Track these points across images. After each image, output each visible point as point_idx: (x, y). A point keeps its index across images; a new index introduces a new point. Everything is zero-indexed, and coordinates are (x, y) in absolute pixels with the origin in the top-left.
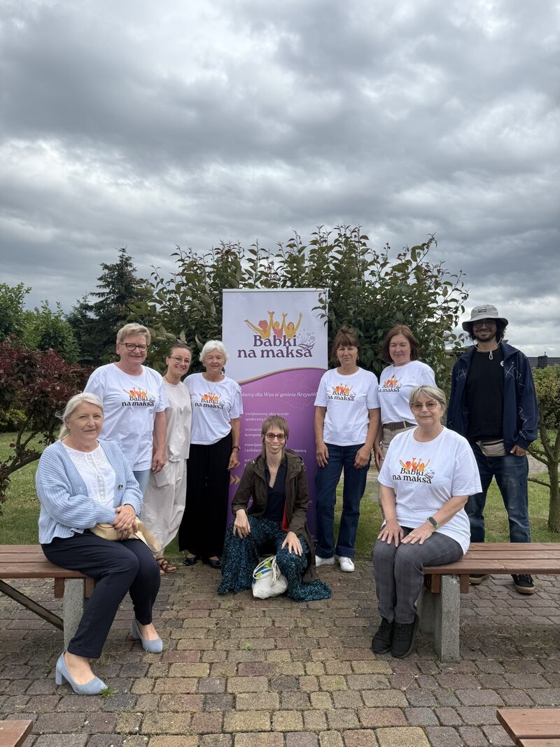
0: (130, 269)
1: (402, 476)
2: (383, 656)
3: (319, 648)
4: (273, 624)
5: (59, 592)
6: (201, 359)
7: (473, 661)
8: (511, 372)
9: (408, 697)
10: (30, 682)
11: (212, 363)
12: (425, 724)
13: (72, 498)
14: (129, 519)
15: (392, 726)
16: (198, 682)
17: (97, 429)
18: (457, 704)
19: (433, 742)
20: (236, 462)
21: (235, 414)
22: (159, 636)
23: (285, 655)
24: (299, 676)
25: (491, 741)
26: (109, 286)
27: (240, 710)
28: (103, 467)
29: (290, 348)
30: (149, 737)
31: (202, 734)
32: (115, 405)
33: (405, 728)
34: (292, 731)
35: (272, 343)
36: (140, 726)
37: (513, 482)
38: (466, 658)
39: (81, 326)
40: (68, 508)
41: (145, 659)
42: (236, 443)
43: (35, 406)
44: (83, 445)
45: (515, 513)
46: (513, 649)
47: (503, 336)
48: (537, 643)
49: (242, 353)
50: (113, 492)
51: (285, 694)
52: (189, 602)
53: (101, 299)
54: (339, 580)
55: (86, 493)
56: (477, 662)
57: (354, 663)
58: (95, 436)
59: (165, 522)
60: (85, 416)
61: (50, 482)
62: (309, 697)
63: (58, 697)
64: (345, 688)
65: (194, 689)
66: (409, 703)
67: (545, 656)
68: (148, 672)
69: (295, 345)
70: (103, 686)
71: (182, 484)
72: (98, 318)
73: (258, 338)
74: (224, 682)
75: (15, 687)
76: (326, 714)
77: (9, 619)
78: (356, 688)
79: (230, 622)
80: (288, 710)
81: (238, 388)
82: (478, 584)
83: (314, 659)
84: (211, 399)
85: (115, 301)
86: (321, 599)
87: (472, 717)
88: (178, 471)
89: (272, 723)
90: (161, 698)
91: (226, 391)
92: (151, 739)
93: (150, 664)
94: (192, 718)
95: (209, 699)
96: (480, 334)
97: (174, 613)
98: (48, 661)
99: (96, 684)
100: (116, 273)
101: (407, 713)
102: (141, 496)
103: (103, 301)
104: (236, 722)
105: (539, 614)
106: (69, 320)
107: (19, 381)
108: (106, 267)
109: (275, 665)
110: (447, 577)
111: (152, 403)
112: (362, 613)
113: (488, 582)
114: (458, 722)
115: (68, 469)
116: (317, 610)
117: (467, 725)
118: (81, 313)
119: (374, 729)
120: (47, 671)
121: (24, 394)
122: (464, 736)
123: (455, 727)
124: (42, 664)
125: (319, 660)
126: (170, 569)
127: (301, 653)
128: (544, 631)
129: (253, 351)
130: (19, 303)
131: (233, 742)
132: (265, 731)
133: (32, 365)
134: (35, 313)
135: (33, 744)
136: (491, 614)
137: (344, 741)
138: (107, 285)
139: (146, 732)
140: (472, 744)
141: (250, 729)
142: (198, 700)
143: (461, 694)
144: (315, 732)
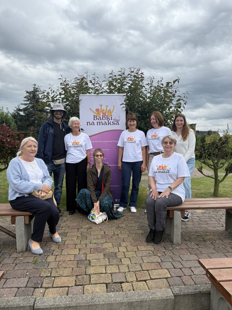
0: (38, 93)
1: (158, 171)
2: (150, 244)
3: (124, 242)
4: (105, 233)
5: (13, 222)
7: (186, 244)
9: (161, 258)
10: (2, 259)
12: (168, 268)
15: (155, 269)
16: (75, 256)
17: (34, 152)
18: (180, 260)
23: (110, 245)
24: (116, 252)
25: (194, 273)
27: (93, 266)
29: (110, 121)
31: (77, 276)
33: (160, 270)
34: (114, 273)
35: (102, 119)
36: (51, 274)
38: (183, 243)
39: (17, 118)
41: (51, 249)
42: (89, 161)
44: (29, 159)
46: (201, 239)
48: (211, 237)
49: (89, 123)
51: (111, 259)
52: (69, 226)
53: (26, 106)
54: (131, 216)
56: (188, 245)
57: (138, 247)
60: (30, 146)
61: (13, 174)
62: (121, 260)
63: (15, 264)
64: (135, 256)
65: (73, 259)
66: (161, 261)
67: (214, 242)
68: (53, 253)
69: (111, 119)
72: (24, 115)
73: (95, 116)
74: (85, 255)
76: (128, 266)
78: (140, 256)
79: (87, 233)
80: (112, 265)
83: (122, 246)
84: (76, 143)
85: (31, 107)
87: (187, 265)
89: (106, 270)
90: (59, 263)
92: (56, 279)
93: (54, 250)
94: (72, 270)
95: (79, 262)
97: (63, 231)
98: (10, 251)
100: (32, 95)
101: (161, 264)
104: (91, 270)
105: (211, 226)
106: (12, 115)
108: (27, 92)
109: (106, 249)
110: (176, 211)
112: (141, 228)
114: (181, 267)
116: (122, 227)
117: (185, 268)
118: (17, 113)
119: (148, 270)
120: (10, 254)
122: (184, 272)
123: (180, 269)
124: (7, 252)
125: (124, 246)
127: (116, 244)
128: (214, 233)
129: (93, 122)
131: (90, 278)
132: (103, 273)
135: (5, 283)
136: (193, 227)
137: (136, 275)
138: (28, 100)
139: (53, 276)
140: (187, 275)
141: (97, 273)
142: (75, 263)
143: (182, 256)
144: (124, 273)
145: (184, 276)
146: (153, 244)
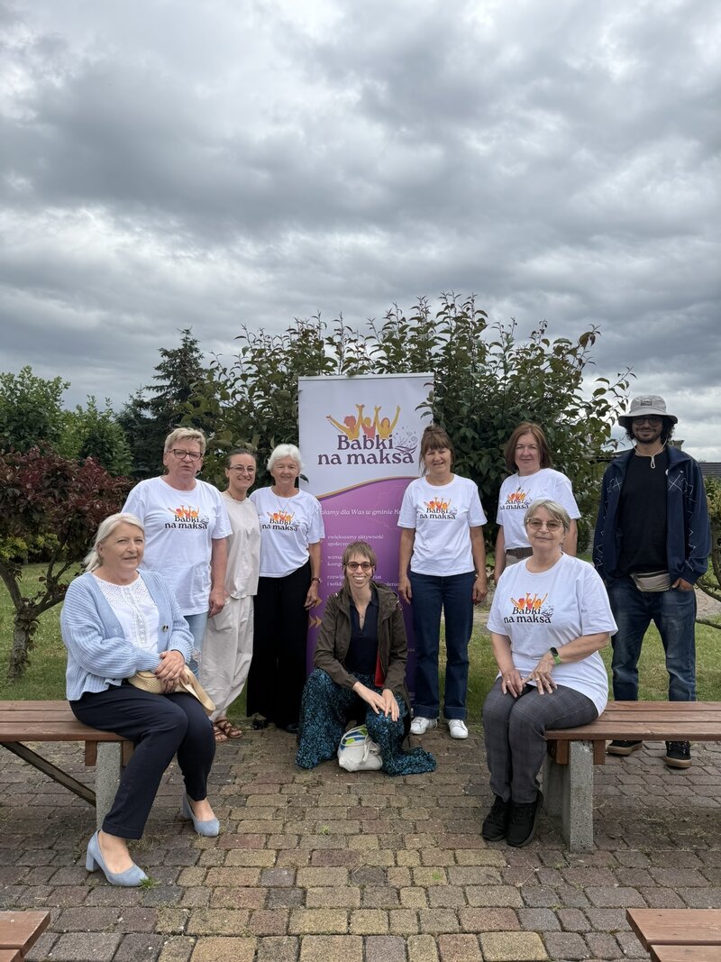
0: (195, 355)
1: (515, 617)
2: (496, 844)
3: (415, 833)
4: (360, 803)
5: (91, 759)
6: (269, 467)
7: (612, 852)
8: (677, 483)
9: (524, 895)
10: (54, 870)
11: (283, 473)
12: (543, 929)
13: (105, 641)
14: (176, 667)
15: (501, 931)
16: (261, 873)
17: (136, 557)
18: (586, 905)
19: (551, 951)
20: (315, 598)
21: (313, 537)
22: (216, 816)
23: (372, 841)
24: (388, 867)
25: (625, 951)
26: (169, 377)
27: (311, 908)
28: (143, 603)
29: (385, 452)
30: (197, 939)
31: (262, 936)
32: (157, 528)
33: (516, 933)
34: (373, 935)
35: (362, 446)
36: (186, 925)
37: (675, 624)
38: (603, 847)
39: (134, 427)
40: (101, 654)
41: (196, 844)
42: (316, 574)
43: (69, 529)
44: (120, 578)
45: (675, 663)
46: (664, 837)
47: (670, 436)
48: (696, 830)
49: (324, 459)
50: (156, 635)
51: (368, 889)
52: (256, 775)
53: (160, 394)
54: (448, 749)
55: (122, 635)
56: (616, 854)
57: (459, 852)
58: (135, 566)
59: (226, 675)
60: (125, 540)
61: (78, 622)
62: (399, 894)
63: (88, 888)
64: (445, 883)
65: (255, 881)
66: (525, 903)
67: (705, 847)
68: (199, 859)
69: (391, 447)
70: (142, 876)
71: (248, 626)
72: (155, 418)
73: (343, 439)
74: (292, 873)
75: (35, 876)
76: (418, 915)
77: (32, 793)
78: (459, 883)
79: (305, 800)
80: (370, 908)
81: (318, 505)
82: (627, 756)
83: (408, 846)
84: (282, 518)
85: (176, 397)
86: (422, 772)
87: (604, 921)
88: (243, 610)
89: (349, 924)
90: (213, 891)
91: (302, 508)
92: (199, 941)
93: (203, 850)
94: (250, 916)
95: (272, 894)
96: (640, 434)
97: (237, 788)
98: (78, 845)
99: (134, 874)
100: (178, 360)
101: (521, 915)
102: (192, 640)
103: (162, 396)
104: (305, 921)
105: (703, 793)
106: (120, 421)
107: (50, 498)
108: (166, 353)
109: (357, 853)
110: (576, 743)
111: (204, 525)
112: (473, 790)
113: (640, 753)
114: (585, 926)
115: (99, 607)
116: (417, 786)
117: (597, 931)
118: (135, 412)
119: (477, 933)
120: (76, 857)
121: (57, 515)
122: (591, 944)
123: (582, 934)
124: (70, 848)
125: (414, 848)
126: (234, 733)
127: (392, 838)
128: (708, 816)
129: (337, 455)
130: (56, 400)
131: (300, 946)
132: (339, 934)
133: (66, 478)
134: (77, 412)
135: (54, 944)
136: (640, 794)
137: (438, 947)
138: (167, 376)
139: (193, 932)
140: (601, 955)
141: (322, 930)
142: (259, 895)
143: (592, 892)
144: (403, 936)
145: (591, 958)
146: (504, 845)
